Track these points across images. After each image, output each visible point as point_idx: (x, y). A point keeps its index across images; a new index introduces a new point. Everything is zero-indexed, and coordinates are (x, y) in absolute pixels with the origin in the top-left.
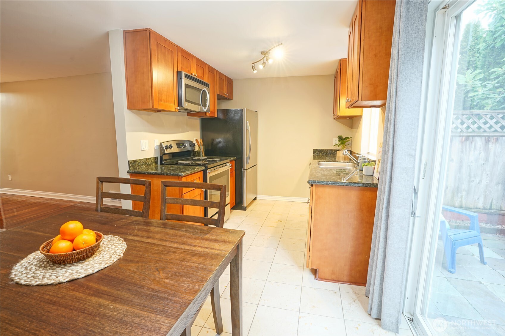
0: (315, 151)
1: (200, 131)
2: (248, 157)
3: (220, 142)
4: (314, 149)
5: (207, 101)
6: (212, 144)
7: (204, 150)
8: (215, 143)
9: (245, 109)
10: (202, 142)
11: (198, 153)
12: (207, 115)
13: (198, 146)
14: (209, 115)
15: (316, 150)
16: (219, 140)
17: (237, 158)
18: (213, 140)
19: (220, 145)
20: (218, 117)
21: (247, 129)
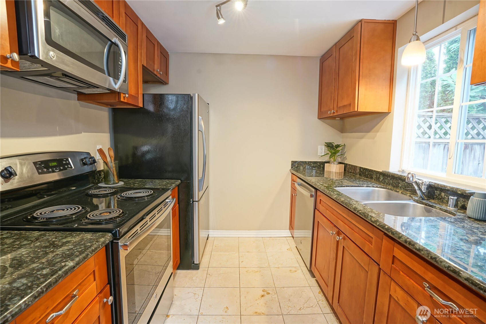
0: (293, 163)
1: (110, 133)
2: (201, 179)
3: (148, 152)
4: (292, 161)
5: (121, 68)
6: (134, 155)
7: (116, 170)
8: (139, 153)
9: (196, 95)
10: (112, 154)
11: (106, 176)
12: (122, 100)
13: (104, 162)
14: (126, 101)
15: (296, 162)
16: (145, 148)
17: (181, 180)
18: (136, 148)
19: (149, 157)
20: (145, 107)
21: (199, 130)
